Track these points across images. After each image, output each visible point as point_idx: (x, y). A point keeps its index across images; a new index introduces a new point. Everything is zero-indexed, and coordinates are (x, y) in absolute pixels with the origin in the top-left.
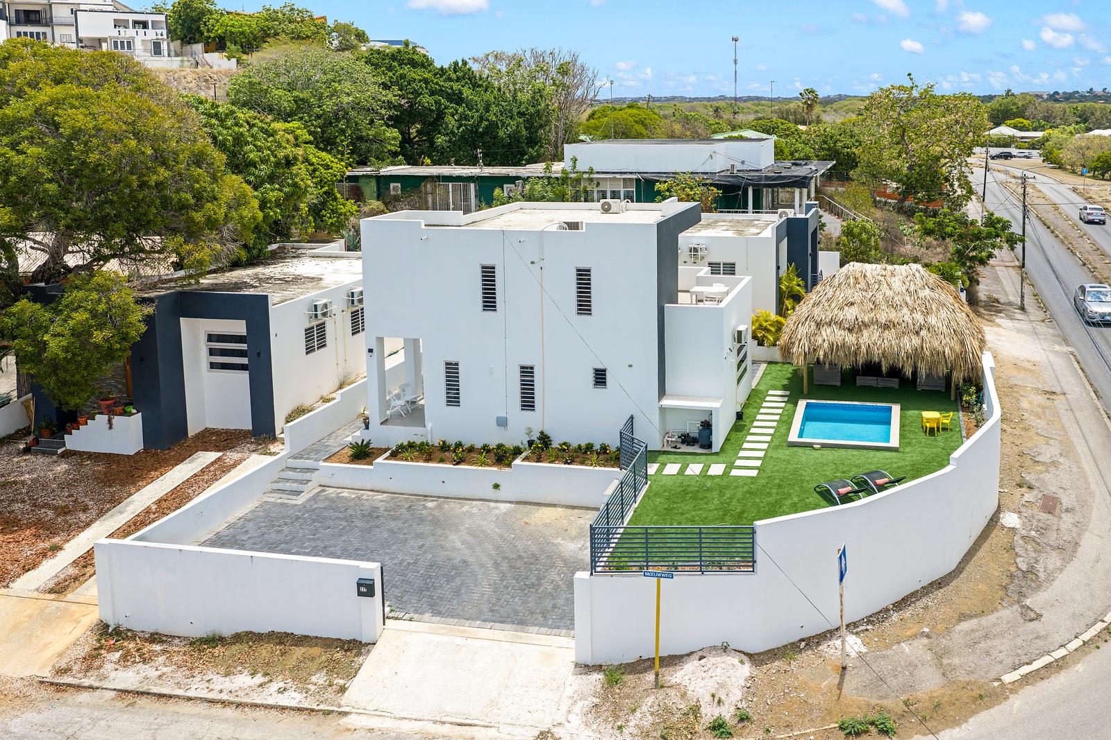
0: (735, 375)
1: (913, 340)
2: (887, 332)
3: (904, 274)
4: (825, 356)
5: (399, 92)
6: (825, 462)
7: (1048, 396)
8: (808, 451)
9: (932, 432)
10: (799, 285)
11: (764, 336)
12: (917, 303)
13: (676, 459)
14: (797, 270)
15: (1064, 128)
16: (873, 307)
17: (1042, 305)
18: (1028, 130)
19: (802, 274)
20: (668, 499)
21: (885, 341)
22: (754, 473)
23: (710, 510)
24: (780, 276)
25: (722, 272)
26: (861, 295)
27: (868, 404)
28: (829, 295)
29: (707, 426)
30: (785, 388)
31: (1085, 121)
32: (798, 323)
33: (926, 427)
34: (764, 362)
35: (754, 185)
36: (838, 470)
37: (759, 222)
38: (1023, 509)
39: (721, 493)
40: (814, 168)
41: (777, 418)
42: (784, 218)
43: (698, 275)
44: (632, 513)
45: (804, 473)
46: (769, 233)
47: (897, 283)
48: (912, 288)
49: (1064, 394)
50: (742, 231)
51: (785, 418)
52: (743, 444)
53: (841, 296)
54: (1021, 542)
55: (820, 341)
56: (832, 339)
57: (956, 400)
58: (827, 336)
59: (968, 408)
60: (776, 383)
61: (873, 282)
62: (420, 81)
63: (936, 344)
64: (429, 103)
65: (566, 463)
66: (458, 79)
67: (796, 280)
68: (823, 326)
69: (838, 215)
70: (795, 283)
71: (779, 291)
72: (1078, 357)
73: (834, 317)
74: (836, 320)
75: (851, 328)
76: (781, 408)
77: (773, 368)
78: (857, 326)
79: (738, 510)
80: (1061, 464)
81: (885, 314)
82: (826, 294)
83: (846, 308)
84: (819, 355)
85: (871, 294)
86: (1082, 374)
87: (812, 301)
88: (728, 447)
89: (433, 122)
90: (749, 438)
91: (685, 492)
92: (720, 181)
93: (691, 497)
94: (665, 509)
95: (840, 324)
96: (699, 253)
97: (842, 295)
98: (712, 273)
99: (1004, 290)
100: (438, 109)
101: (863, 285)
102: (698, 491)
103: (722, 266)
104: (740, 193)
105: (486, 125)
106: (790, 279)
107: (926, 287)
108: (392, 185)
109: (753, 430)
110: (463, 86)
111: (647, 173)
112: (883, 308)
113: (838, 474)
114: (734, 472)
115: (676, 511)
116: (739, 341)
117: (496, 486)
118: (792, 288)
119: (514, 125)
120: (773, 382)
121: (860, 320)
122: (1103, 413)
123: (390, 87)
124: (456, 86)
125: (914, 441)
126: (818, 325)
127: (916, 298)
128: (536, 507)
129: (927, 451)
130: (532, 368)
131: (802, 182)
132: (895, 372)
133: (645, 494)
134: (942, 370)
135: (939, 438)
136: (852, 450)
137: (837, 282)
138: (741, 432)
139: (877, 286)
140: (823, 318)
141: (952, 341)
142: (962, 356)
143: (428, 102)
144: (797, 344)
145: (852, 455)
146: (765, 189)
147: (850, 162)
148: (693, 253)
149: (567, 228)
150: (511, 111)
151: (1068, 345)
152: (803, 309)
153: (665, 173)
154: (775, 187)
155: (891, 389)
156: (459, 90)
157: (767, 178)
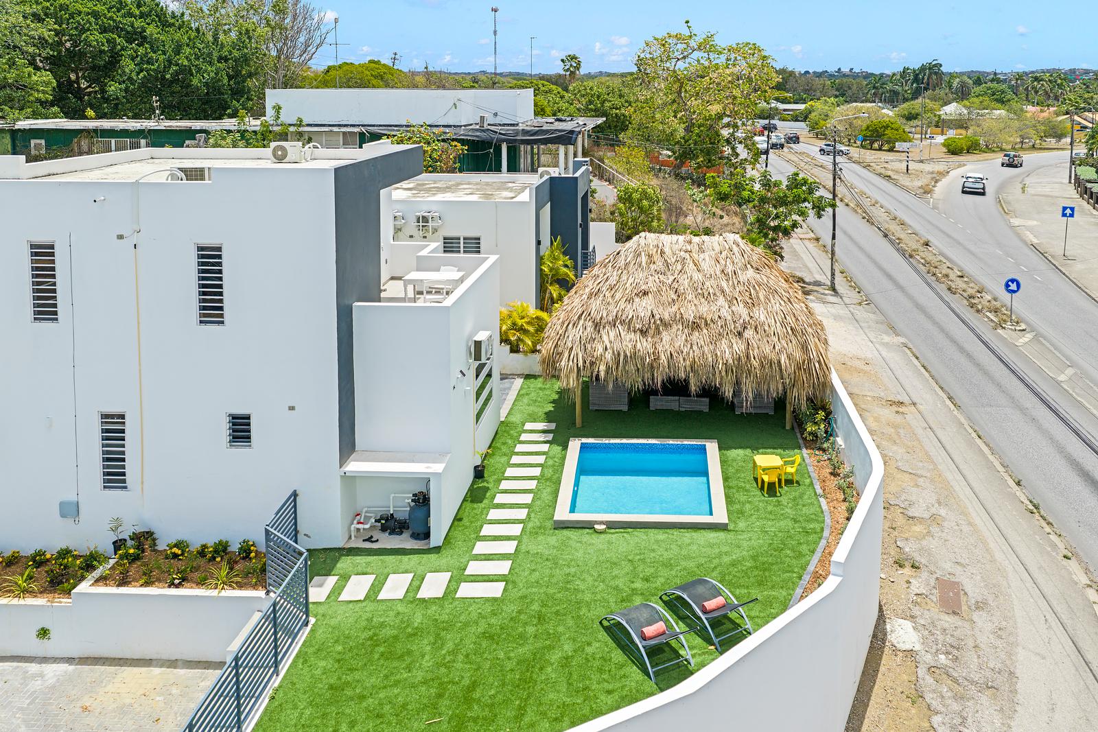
0: (474, 407)
1: (735, 345)
2: (697, 334)
3: (717, 248)
4: (607, 372)
5: (56, 26)
6: (614, 560)
7: (895, 408)
8: (585, 535)
9: (771, 489)
10: (566, 266)
11: (519, 339)
12: (738, 290)
13: (368, 564)
14: (563, 246)
15: (825, 100)
16: (675, 298)
17: (853, 284)
18: (790, 103)
19: (570, 252)
20: (339, 661)
21: (695, 348)
22: (496, 590)
23: (413, 686)
24: (542, 254)
25: (462, 249)
26: (657, 281)
27: (671, 442)
28: (612, 281)
29: (422, 500)
30: (549, 417)
31: (843, 95)
32: (568, 324)
33: (763, 481)
34: (519, 375)
35: (508, 141)
36: (636, 576)
37: (514, 185)
38: (916, 611)
39: (438, 642)
40: (581, 123)
41: (537, 472)
42: (546, 177)
43: (420, 254)
44: (267, 700)
45: (582, 587)
46: (525, 196)
47: (707, 263)
48: (730, 269)
49: (914, 404)
50: (492, 195)
51: (549, 473)
52: (481, 527)
53: (629, 282)
54: (929, 680)
55: (601, 350)
56: (617, 346)
57: (793, 428)
58: (611, 342)
59: (814, 442)
60: (536, 410)
61: (673, 260)
62: (88, 14)
63: (767, 349)
64: (98, 43)
65: (172, 585)
66: (142, 16)
67: (563, 260)
68: (604, 327)
69: (609, 181)
70: (561, 262)
71: (540, 274)
72: (914, 350)
73: (620, 313)
74: (623, 318)
75: (644, 329)
76: (544, 453)
77: (532, 386)
78: (653, 326)
79: (466, 682)
80: (944, 519)
81: (693, 308)
82: (607, 280)
83: (637, 300)
84: (598, 372)
85: (672, 278)
86: (927, 374)
87: (587, 290)
88: (456, 533)
89: (108, 66)
90: (494, 514)
91: (374, 641)
92: (466, 136)
93: (382, 654)
94: (331, 687)
95: (628, 324)
96: (430, 224)
97: (631, 280)
98: (445, 251)
99: (806, 266)
100: (111, 50)
101: (659, 265)
102: (396, 638)
103: (462, 241)
104: (491, 151)
105: (176, 71)
106: (554, 258)
107: (749, 266)
108: (33, 142)
109: (499, 499)
110: (149, 24)
111: (374, 126)
112: (689, 297)
113: (638, 585)
114: (466, 590)
115: (349, 692)
116: (478, 357)
117: (44, 633)
118: (557, 270)
119: (212, 71)
120: (531, 408)
121: (657, 317)
122: (970, 431)
123: (44, 20)
124: (138, 23)
125: (748, 506)
126: (597, 326)
127: (736, 283)
128: (112, 669)
129: (772, 527)
130: (123, 417)
131: (567, 138)
132: (711, 393)
133: (300, 651)
134: (775, 389)
135: (784, 500)
136: (656, 531)
137: (623, 262)
138: (481, 502)
139: (679, 267)
140: (605, 315)
141: (790, 344)
142: (803, 367)
143: (97, 40)
144: (566, 355)
145: (657, 541)
146: (522, 148)
147: (620, 124)
148: (421, 224)
149: (184, 177)
150: (210, 54)
151: (897, 335)
152: (573, 302)
153: (396, 126)
154: (535, 144)
155: (700, 412)
156: (142, 27)
157: (525, 132)
